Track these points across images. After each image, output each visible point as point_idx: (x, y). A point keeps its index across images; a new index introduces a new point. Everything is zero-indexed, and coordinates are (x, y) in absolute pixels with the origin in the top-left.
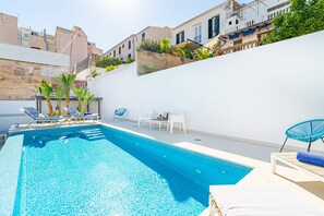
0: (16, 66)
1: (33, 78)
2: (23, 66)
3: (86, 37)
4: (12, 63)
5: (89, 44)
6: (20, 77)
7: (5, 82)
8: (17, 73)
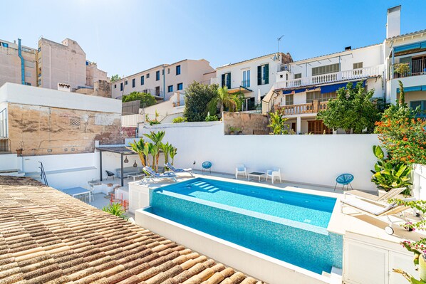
0: (72, 115)
1: (88, 127)
2: (78, 114)
3: (84, 54)
4: (69, 112)
5: (87, 63)
6: (76, 127)
7: (61, 133)
8: (73, 123)
